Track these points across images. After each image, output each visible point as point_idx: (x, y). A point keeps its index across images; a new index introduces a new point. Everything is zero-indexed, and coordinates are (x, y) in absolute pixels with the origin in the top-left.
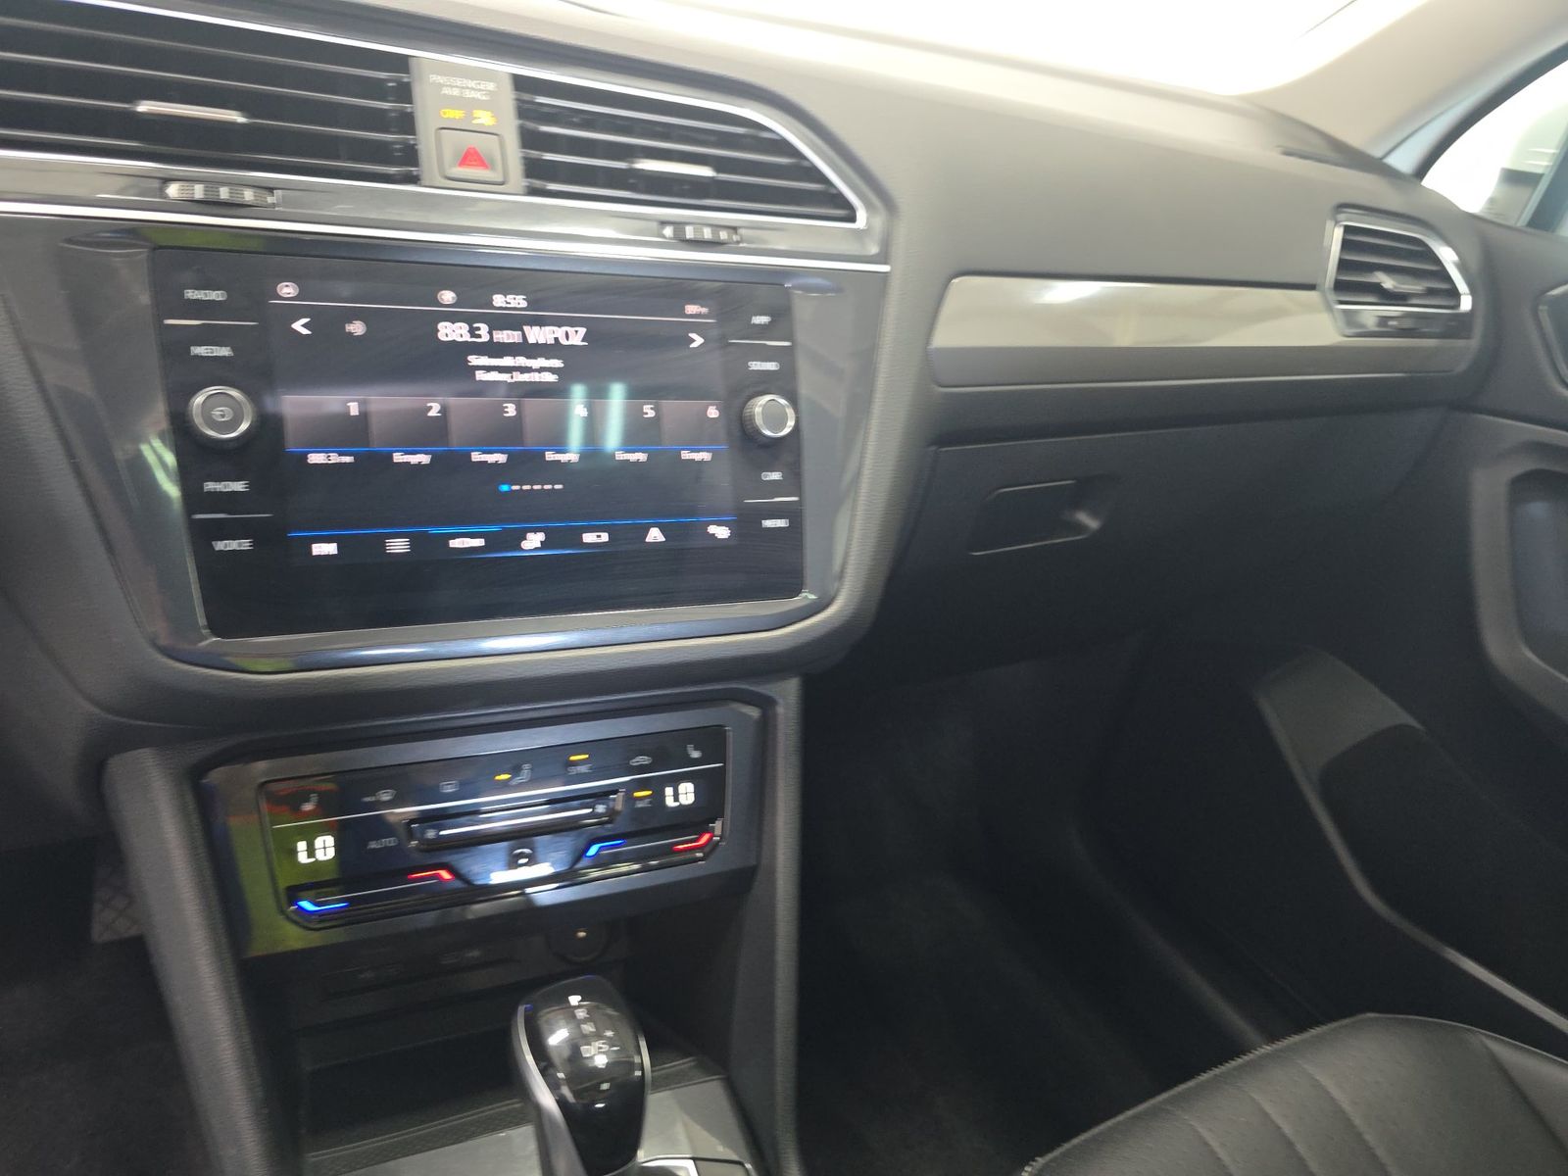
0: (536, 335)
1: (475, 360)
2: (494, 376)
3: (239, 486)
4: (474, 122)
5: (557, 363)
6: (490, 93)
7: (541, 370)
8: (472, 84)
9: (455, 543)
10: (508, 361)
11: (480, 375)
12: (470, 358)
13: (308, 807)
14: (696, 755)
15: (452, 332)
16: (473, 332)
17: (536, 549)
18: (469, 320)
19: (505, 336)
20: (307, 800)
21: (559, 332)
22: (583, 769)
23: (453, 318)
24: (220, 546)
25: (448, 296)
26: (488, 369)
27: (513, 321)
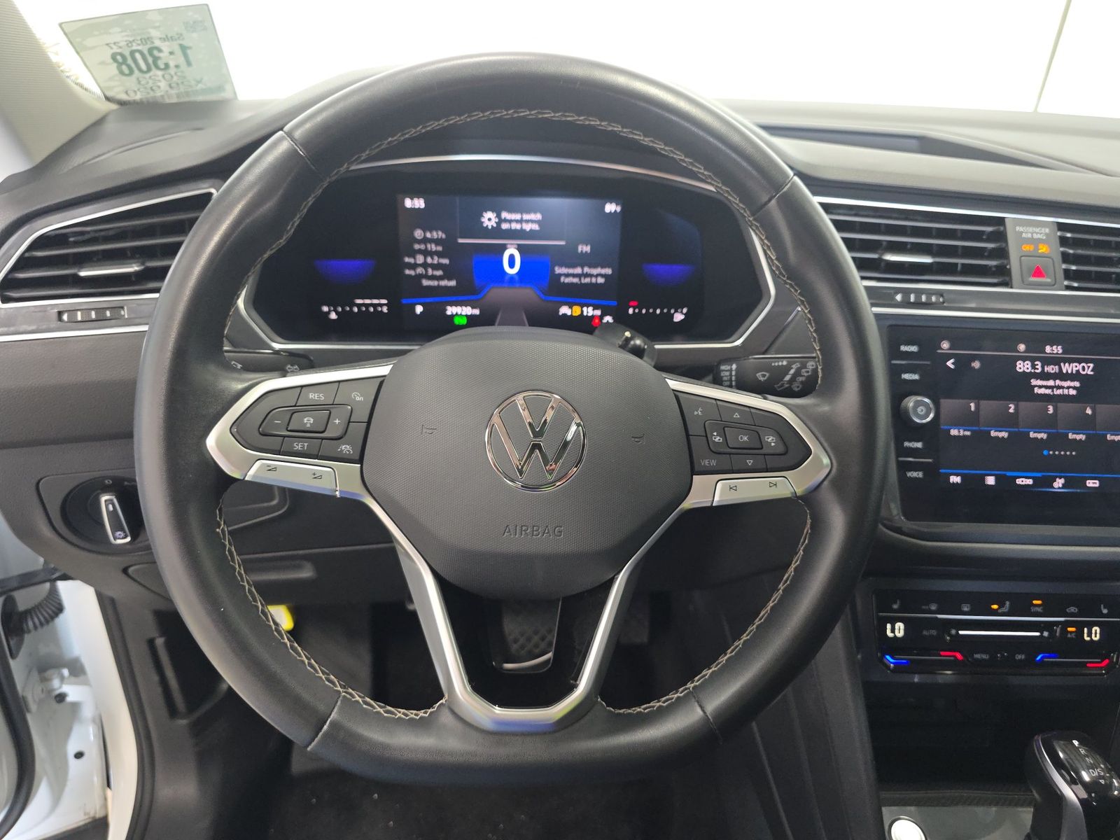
0: (1067, 368)
1: (1034, 382)
2: (1042, 391)
3: (919, 445)
4: (1040, 251)
5: (1077, 384)
6: (1046, 234)
7: (1068, 388)
8: (1037, 230)
9: (1019, 481)
10: (1051, 383)
11: (1036, 390)
12: (1032, 381)
13: (895, 607)
14: (1105, 611)
15: (1023, 367)
16: (1034, 366)
17: (1059, 488)
18: (1033, 360)
19: (1051, 369)
20: (896, 603)
21: (1080, 367)
22: (1039, 610)
23: (1024, 359)
24: (910, 474)
25: (1022, 347)
26: (1040, 387)
27: (1055, 361)
